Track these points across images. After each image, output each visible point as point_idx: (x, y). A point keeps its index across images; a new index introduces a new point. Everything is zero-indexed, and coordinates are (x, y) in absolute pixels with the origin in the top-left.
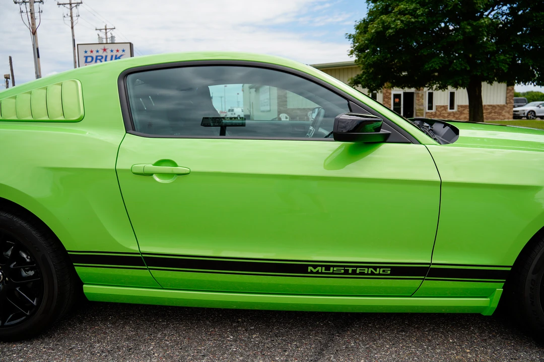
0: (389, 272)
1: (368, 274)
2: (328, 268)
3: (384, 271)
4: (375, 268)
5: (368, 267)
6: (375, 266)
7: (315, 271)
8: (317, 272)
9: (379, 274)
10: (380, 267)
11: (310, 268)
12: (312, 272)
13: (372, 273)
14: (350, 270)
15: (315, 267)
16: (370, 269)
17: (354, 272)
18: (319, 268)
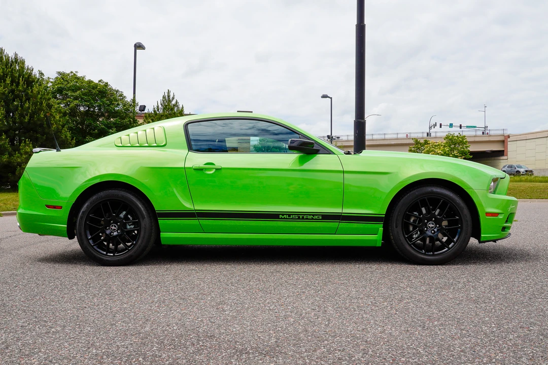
0: (321, 218)
1: (310, 219)
2: (289, 215)
3: (318, 217)
4: (313, 215)
5: (310, 215)
6: (314, 214)
7: (283, 217)
8: (284, 218)
9: (316, 219)
10: (316, 215)
11: (281, 216)
12: (282, 218)
13: (312, 219)
14: (301, 216)
15: (283, 215)
16: (311, 216)
17: (303, 218)
18: (285, 216)
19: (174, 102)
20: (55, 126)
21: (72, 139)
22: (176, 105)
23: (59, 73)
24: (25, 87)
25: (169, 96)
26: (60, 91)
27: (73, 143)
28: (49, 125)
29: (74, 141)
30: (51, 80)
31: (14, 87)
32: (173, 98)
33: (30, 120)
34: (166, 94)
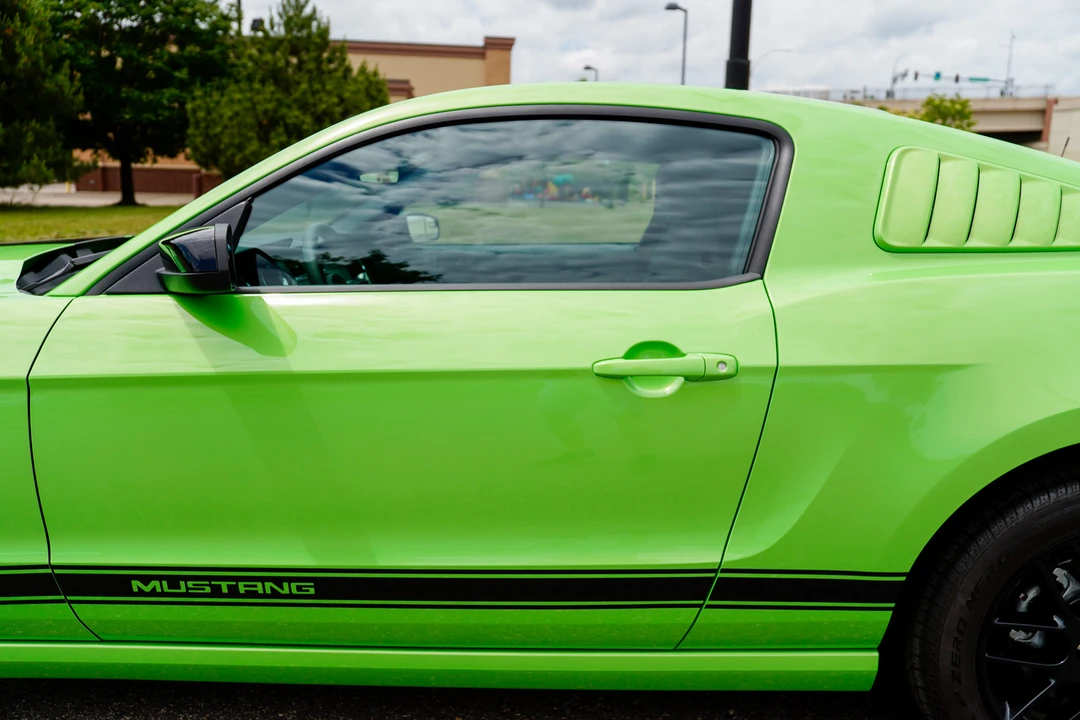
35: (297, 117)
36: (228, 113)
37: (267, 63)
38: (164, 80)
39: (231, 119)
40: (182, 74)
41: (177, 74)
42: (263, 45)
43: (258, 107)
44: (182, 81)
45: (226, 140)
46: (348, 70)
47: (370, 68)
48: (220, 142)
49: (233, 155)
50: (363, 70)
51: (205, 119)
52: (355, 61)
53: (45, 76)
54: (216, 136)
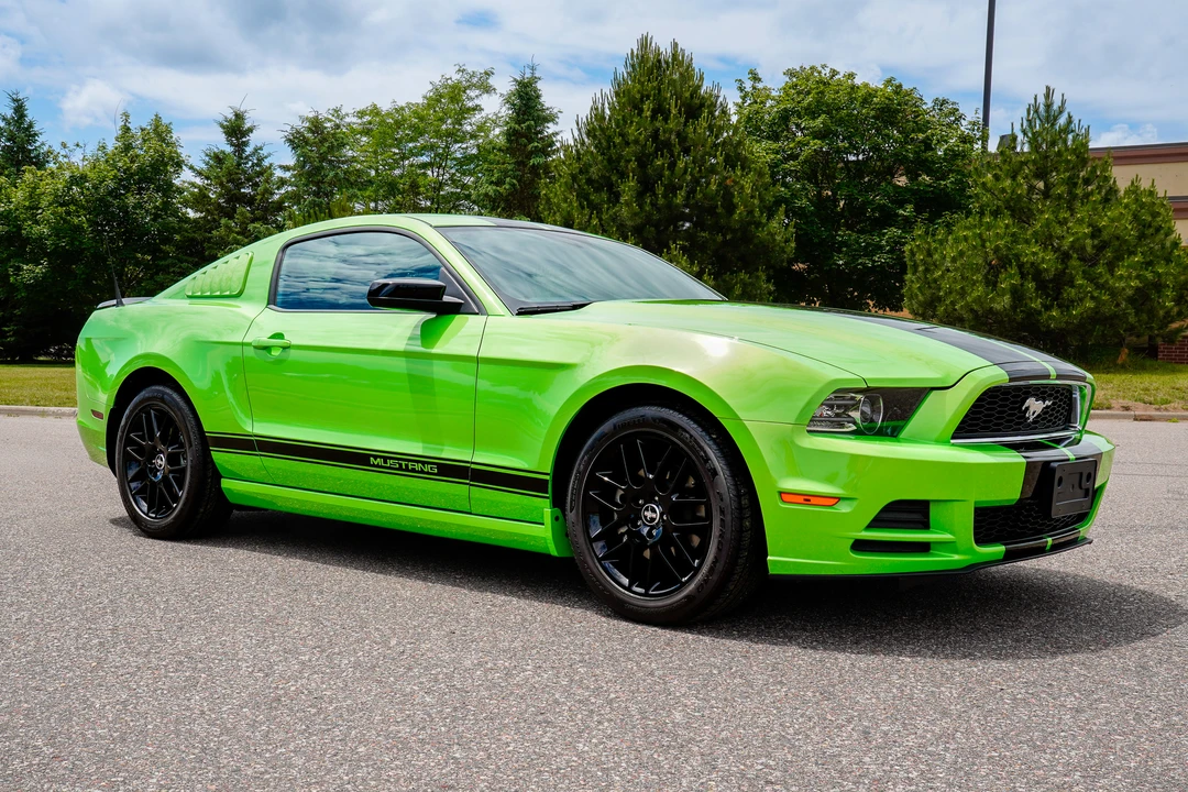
0: (437, 470)
1: (418, 472)
2: (385, 459)
3: (431, 468)
4: (423, 463)
5: (417, 462)
6: (423, 460)
7: (375, 463)
8: (378, 466)
9: (429, 473)
10: (429, 463)
11: (372, 460)
12: (374, 466)
13: (422, 471)
15: (376, 457)
16: (420, 464)
17: (407, 468)
18: (379, 460)
19: (1062, 121)
20: (740, 209)
21: (787, 241)
22: (1067, 129)
23: (791, 73)
24: (682, 120)
25: (1048, 106)
26: (785, 117)
27: (788, 250)
28: (731, 208)
29: (793, 245)
30: (774, 94)
31: (658, 124)
32: (1061, 112)
33: (687, 198)
34: (1041, 100)
35: (1034, 254)
36: (950, 252)
37: (1003, 190)
38: (887, 218)
39: (954, 260)
40: (907, 211)
41: (901, 212)
42: (1001, 170)
43: (988, 244)
44: (906, 219)
45: (945, 285)
46: (1113, 191)
47: (1145, 185)
48: (939, 289)
49: (953, 303)
50: (1134, 190)
51: (924, 262)
52: (1122, 177)
53: (758, 224)
54: (935, 281)
